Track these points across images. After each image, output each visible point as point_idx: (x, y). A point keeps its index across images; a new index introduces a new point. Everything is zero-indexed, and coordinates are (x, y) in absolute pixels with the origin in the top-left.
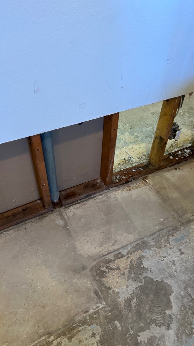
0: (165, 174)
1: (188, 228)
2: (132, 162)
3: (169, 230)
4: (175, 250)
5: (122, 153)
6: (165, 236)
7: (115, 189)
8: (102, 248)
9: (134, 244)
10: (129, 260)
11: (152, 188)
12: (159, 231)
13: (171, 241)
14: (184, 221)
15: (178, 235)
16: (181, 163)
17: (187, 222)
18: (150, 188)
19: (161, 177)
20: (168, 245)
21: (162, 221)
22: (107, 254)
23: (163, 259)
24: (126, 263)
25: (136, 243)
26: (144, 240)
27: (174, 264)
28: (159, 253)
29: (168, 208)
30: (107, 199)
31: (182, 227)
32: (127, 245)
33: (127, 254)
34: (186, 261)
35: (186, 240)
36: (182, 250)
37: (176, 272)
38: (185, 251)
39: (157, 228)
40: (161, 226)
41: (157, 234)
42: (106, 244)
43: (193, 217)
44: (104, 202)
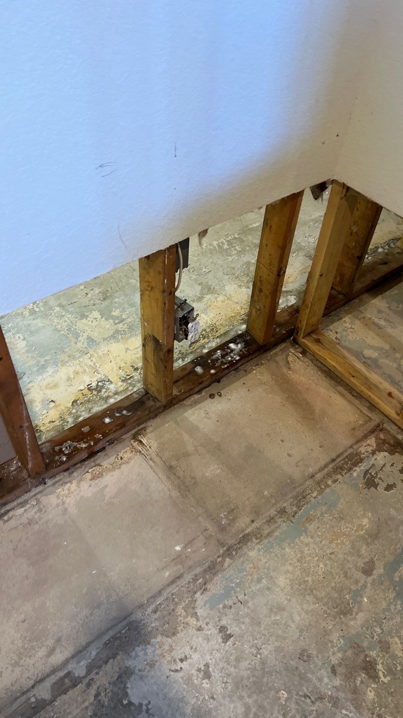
0: (186, 414)
1: (242, 559)
2: (106, 392)
3: (196, 575)
4: (209, 633)
5: (81, 370)
6: (186, 595)
7: (60, 480)
8: (20, 669)
9: (106, 638)
10: (93, 691)
11: (157, 459)
12: (172, 582)
13: (199, 607)
14: (231, 542)
15: (216, 586)
16: (224, 379)
17: (239, 543)
18: (151, 459)
19: (178, 424)
20: (192, 621)
21: (179, 551)
22: (33, 687)
23: (180, 665)
24: (83, 702)
25: (111, 633)
26: (133, 618)
27: (207, 675)
28: (171, 649)
29: (194, 510)
30: (38, 514)
31: (227, 560)
32: (88, 644)
33: (87, 673)
34: (238, 660)
35: (237, 597)
36: (228, 627)
37: (213, 698)
38: (234, 631)
39: (167, 574)
40: (176, 568)
41: (165, 594)
42: (31, 656)
43: (255, 525)
44: (30, 525)
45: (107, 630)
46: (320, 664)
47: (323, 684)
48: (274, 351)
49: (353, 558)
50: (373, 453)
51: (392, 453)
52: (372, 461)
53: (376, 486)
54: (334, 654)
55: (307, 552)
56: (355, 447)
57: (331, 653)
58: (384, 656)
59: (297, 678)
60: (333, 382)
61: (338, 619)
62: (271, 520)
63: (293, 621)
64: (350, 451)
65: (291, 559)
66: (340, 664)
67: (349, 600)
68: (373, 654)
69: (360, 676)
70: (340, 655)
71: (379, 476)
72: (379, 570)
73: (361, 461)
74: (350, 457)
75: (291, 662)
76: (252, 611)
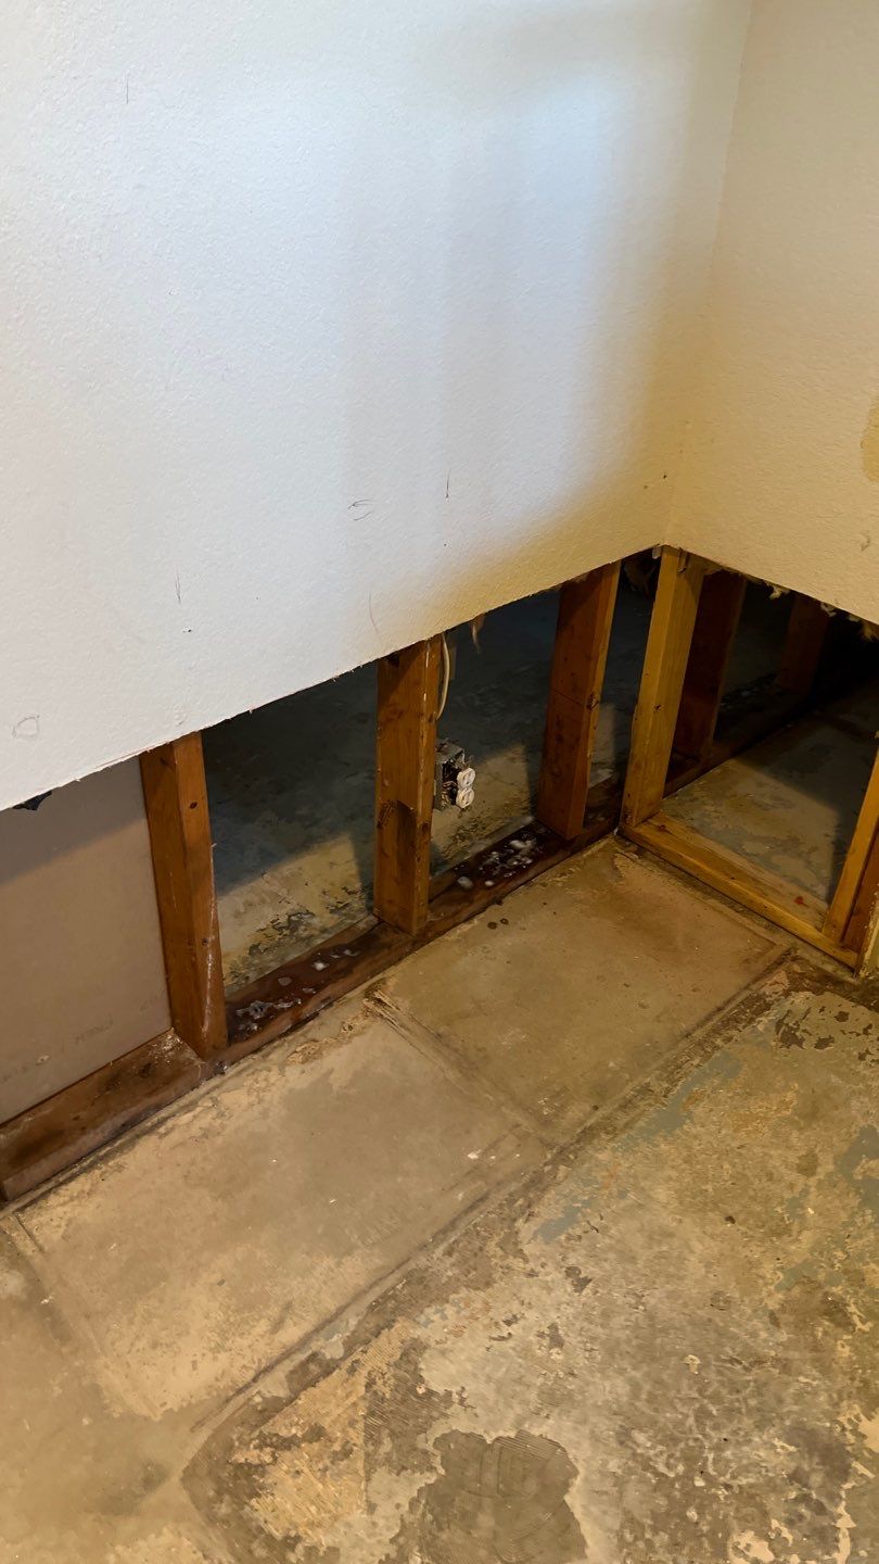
1: (586, 1165)
2: (306, 930)
3: (511, 1195)
5: (256, 899)
6: (500, 1225)
7: (249, 1067)
8: (228, 1354)
9: (371, 1298)
10: (361, 1379)
11: (410, 1025)
12: (471, 1207)
13: (525, 1241)
14: (563, 1141)
15: (549, 1208)
16: (509, 898)
17: (578, 1142)
18: (402, 1026)
20: (518, 1264)
21: (475, 1160)
22: (255, 1380)
23: (505, 1332)
24: (347, 1397)
25: (378, 1291)
26: (412, 1265)
27: (557, 1341)
28: (487, 1308)
29: (491, 1098)
30: (219, 1121)
31: (562, 1167)
32: (341, 1311)
33: (346, 1352)
34: (606, 1315)
35: (588, 1222)
36: (581, 1267)
37: (572, 1374)
38: (592, 1273)
39: (461, 1196)
40: (474, 1186)
41: (462, 1226)
42: (243, 1334)
43: (600, 1113)
44: (207, 1138)
45: (371, 1287)
46: (749, 1311)
47: (759, 1341)
48: (589, 853)
49: (780, 1152)
50: (787, 994)
51: (817, 991)
52: (787, 1005)
53: (800, 1043)
54: (770, 1295)
55: (698, 1148)
56: (754, 987)
57: (764, 1294)
58: (856, 1293)
59: (713, 1335)
60: (698, 894)
61: (768, 1244)
62: (626, 1105)
63: (692, 1252)
64: (746, 993)
65: (673, 1160)
66: (783, 1309)
67: (782, 1214)
68: (837, 1290)
69: (820, 1325)
70: (780, 1296)
71: (802, 1028)
72: (826, 1166)
73: (768, 1006)
74: (749, 1002)
75: (699, 1312)
76: (618, 1241)
